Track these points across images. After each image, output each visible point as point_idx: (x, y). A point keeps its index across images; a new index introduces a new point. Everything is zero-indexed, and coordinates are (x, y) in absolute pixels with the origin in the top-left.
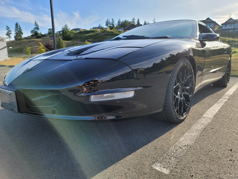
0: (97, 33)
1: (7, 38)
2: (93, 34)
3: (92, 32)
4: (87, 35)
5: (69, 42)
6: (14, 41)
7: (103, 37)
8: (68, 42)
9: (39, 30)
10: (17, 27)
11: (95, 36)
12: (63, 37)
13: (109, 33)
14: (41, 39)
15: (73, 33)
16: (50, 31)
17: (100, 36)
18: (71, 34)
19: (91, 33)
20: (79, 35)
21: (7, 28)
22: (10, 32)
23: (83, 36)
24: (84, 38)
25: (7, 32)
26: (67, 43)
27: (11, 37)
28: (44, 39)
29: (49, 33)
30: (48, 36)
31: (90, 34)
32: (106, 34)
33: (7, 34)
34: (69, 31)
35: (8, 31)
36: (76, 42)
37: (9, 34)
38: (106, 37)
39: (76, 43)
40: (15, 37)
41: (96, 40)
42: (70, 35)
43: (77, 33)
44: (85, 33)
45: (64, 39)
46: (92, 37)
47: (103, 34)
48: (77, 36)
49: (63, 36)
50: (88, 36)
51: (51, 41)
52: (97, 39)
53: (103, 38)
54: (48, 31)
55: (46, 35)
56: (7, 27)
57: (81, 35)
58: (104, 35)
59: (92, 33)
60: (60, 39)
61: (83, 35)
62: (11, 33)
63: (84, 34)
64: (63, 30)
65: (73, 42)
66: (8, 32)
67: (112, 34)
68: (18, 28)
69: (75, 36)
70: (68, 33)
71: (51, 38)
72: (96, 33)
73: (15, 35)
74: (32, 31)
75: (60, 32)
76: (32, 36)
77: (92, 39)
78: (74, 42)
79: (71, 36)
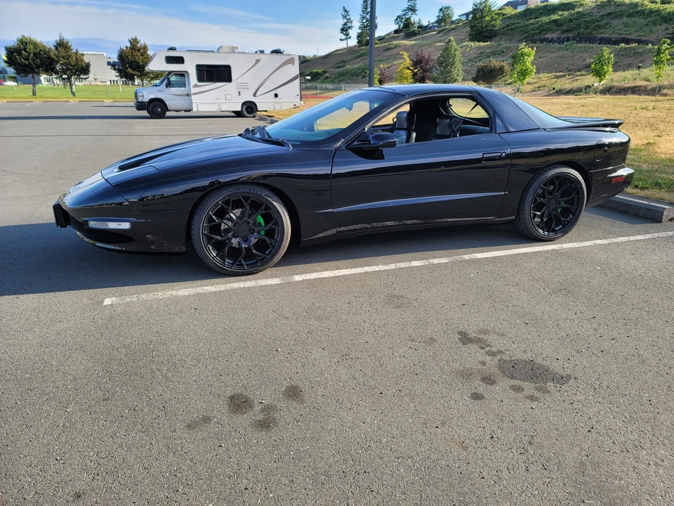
0: (580, 9)
1: (342, 40)
2: (566, 13)
3: (563, 10)
4: (545, 19)
5: (484, 47)
6: (354, 46)
7: (597, 23)
8: (482, 44)
9: (416, 13)
10: (366, 9)
11: (571, 21)
12: (472, 31)
13: (623, 8)
14: (414, 40)
15: (504, 15)
16: (442, 15)
17: (587, 22)
18: (495, 20)
19: (560, 13)
20: (522, 22)
21: (343, 13)
22: (349, 24)
23: (531, 24)
24: (533, 30)
25: (344, 25)
26: (479, 48)
27: (350, 38)
28: (423, 39)
29: (440, 21)
30: (436, 28)
31: (554, 17)
32: (609, 14)
33: (342, 30)
34: (492, 11)
35: (345, 21)
36: (505, 45)
37: (347, 30)
38: (607, 24)
39: (505, 48)
40: (359, 36)
41: (570, 35)
42: (493, 22)
43: (516, 16)
44: (541, 14)
45: (473, 36)
46: (562, 25)
47: (600, 14)
48: (515, 24)
49: (472, 27)
50: (546, 24)
51: (436, 46)
52: (576, 32)
53: (597, 26)
54: (438, 14)
55: (430, 28)
56: (346, 11)
57: (528, 20)
58: (602, 16)
59: (564, 12)
60: (450, 41)
61: (531, 19)
62: (350, 28)
63: (537, 18)
64: (474, 10)
65: (496, 44)
66: (346, 24)
67: (631, 11)
68: (367, 13)
69: (508, 26)
70: (487, 18)
71: (440, 35)
72: (578, 13)
73: (360, 31)
74: (399, 17)
75: (467, 15)
76: (396, 32)
77: (558, 32)
78: (499, 44)
79: (495, 27)
